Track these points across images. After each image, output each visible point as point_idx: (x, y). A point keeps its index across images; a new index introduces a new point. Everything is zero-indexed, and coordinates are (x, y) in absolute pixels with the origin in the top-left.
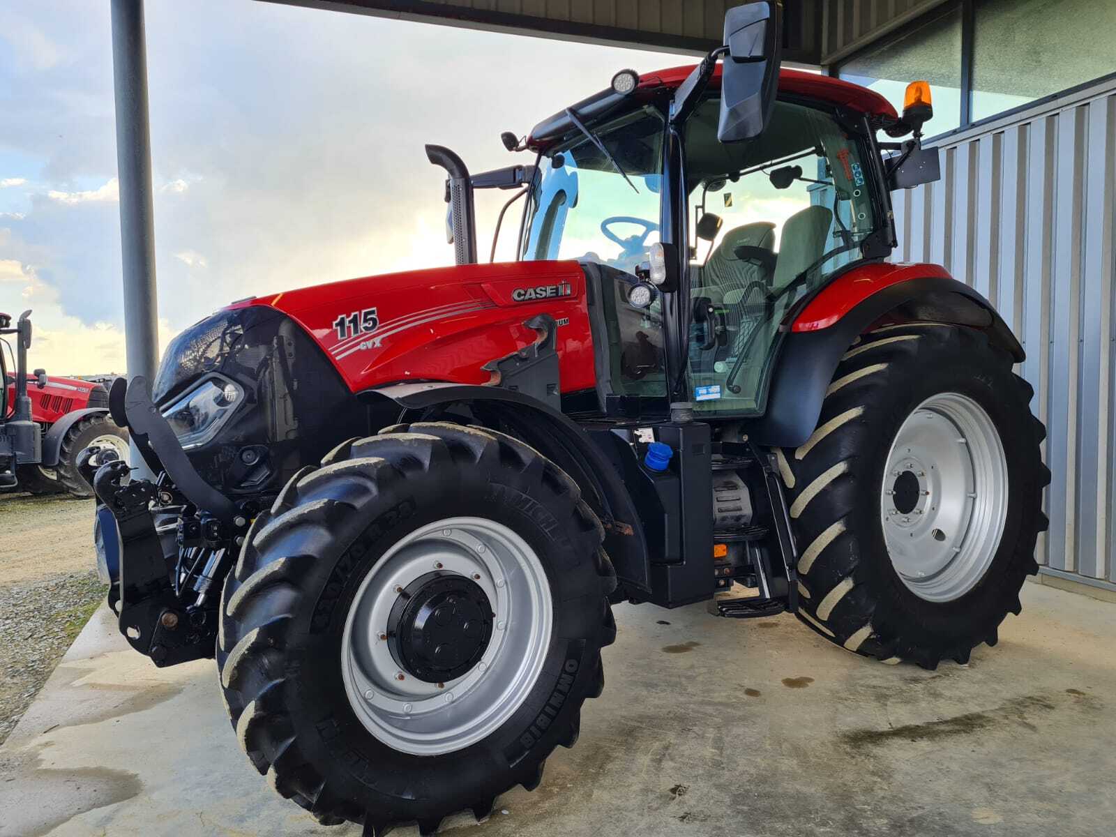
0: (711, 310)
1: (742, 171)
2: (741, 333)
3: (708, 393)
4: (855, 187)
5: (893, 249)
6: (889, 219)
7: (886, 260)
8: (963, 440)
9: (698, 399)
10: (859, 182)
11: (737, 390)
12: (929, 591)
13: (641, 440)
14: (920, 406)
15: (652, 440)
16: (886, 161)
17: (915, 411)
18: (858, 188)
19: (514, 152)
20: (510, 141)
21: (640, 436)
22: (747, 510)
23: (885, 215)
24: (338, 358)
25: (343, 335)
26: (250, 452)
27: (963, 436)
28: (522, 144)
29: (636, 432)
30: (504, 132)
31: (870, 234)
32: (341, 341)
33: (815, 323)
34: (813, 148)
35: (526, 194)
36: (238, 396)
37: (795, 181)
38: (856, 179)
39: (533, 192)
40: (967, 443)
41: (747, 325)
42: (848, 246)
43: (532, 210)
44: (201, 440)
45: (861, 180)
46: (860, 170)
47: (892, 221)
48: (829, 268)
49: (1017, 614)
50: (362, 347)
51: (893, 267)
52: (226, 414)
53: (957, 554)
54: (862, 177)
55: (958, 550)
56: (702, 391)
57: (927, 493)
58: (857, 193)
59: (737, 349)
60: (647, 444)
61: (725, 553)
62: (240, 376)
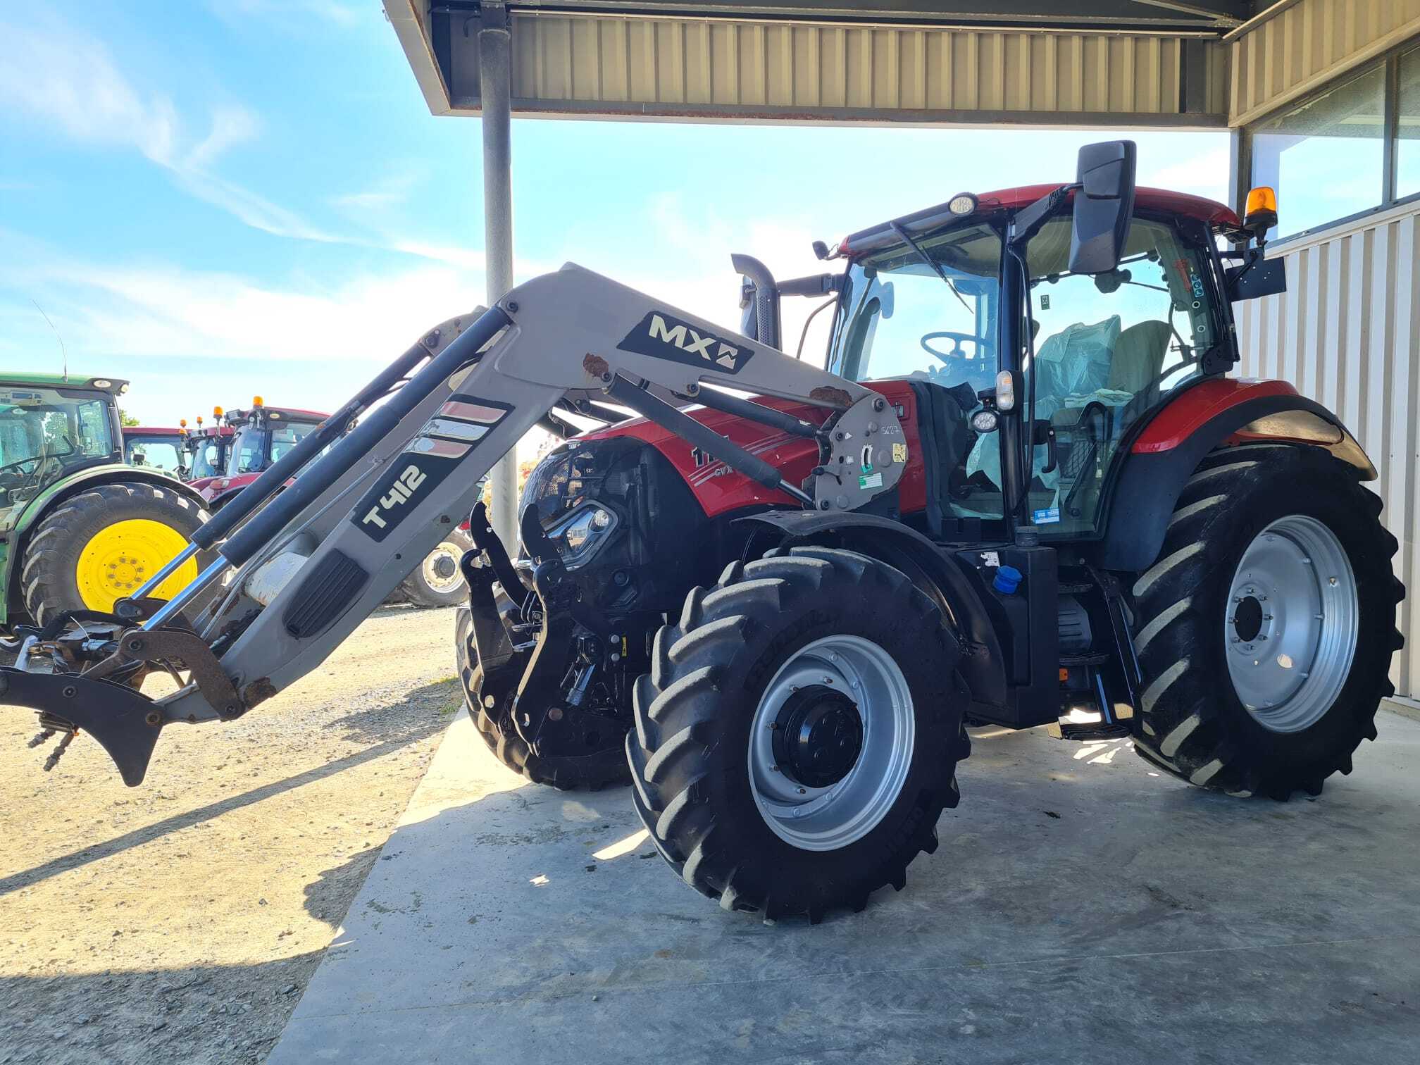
0: (1052, 433)
1: (1061, 273)
2: (1075, 453)
3: (1047, 516)
4: (1196, 299)
5: (1235, 363)
6: (1231, 333)
7: (1228, 375)
8: (1308, 561)
9: (1038, 522)
10: (1198, 293)
11: (1078, 514)
12: (1277, 722)
13: (987, 564)
14: (1267, 528)
15: (997, 564)
16: (1227, 270)
17: (1261, 534)
18: (1199, 299)
19: (823, 261)
20: (821, 250)
21: (986, 560)
22: (1087, 634)
23: (1227, 328)
24: (696, 485)
25: (700, 462)
26: (622, 574)
27: (1308, 556)
28: (832, 254)
29: (982, 556)
30: (814, 241)
31: (1210, 349)
32: (698, 468)
33: (1157, 445)
34: (1145, 253)
35: (835, 303)
36: (610, 524)
37: (1123, 286)
38: (1195, 290)
39: (843, 301)
40: (1312, 564)
41: (1081, 445)
42: (1188, 360)
43: (842, 319)
44: (578, 563)
45: (1200, 291)
46: (1199, 280)
47: (1234, 335)
48: (1167, 385)
49: (1372, 740)
50: (716, 474)
51: (1234, 382)
52: (601, 539)
53: (1306, 679)
54: (1201, 288)
55: (1305, 675)
56: (1041, 514)
57: (1270, 618)
58: (1196, 305)
59: (1071, 469)
60: (994, 568)
61: (1066, 678)
62: (612, 503)
